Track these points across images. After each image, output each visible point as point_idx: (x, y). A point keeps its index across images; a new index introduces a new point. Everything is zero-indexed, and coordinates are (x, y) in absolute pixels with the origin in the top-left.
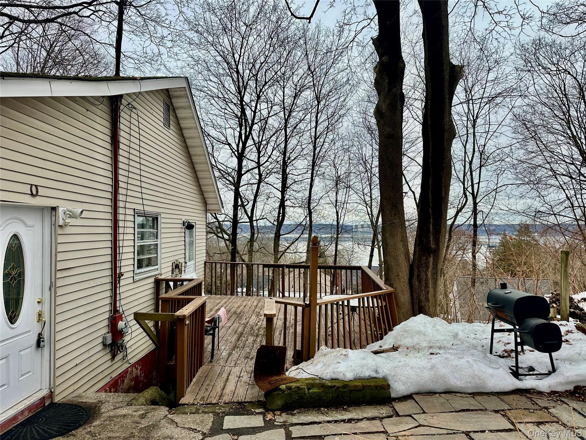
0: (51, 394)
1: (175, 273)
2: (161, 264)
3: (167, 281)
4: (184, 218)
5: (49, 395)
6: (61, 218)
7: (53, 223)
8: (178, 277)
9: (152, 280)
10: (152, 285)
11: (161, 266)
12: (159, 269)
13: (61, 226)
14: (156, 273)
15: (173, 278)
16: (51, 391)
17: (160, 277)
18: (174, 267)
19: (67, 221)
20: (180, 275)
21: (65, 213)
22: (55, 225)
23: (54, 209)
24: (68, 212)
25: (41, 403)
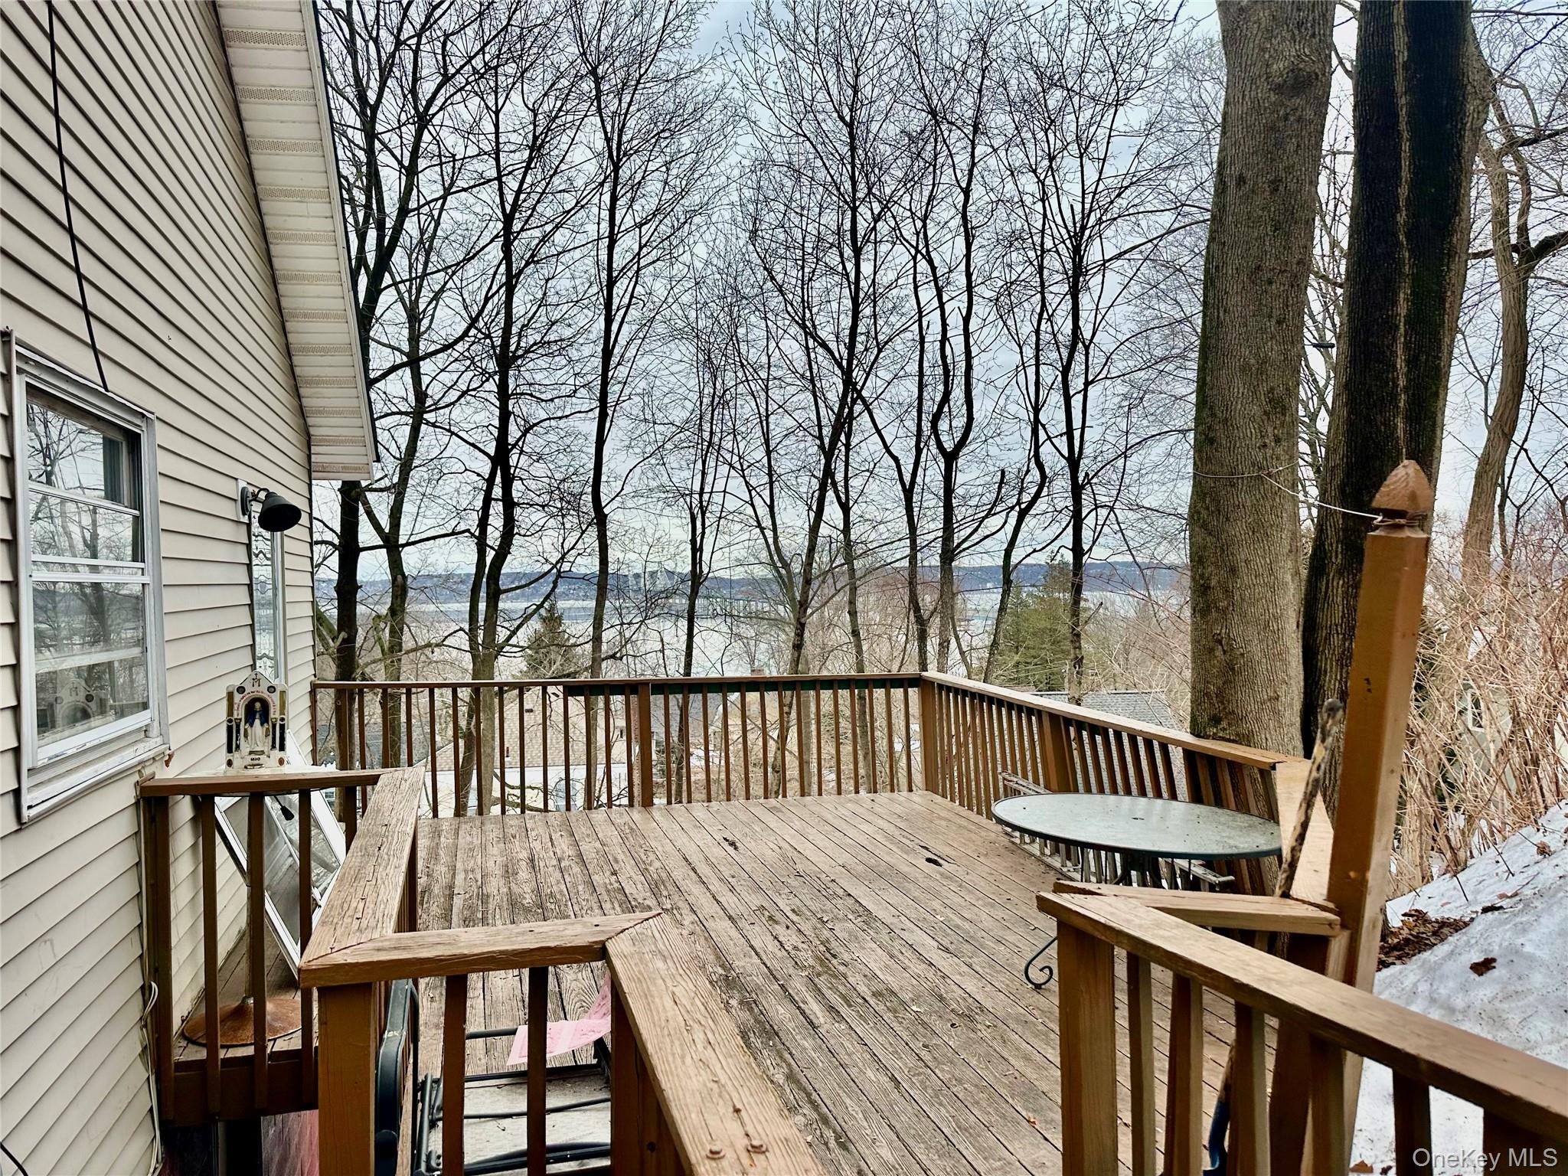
1: (245, 747)
2: (165, 699)
3: (203, 796)
4: (247, 478)
8: (269, 770)
9: (125, 794)
10: (126, 825)
11: (162, 712)
12: (155, 731)
14: (144, 750)
15: (240, 772)
17: (166, 775)
18: (240, 713)
20: (277, 754)
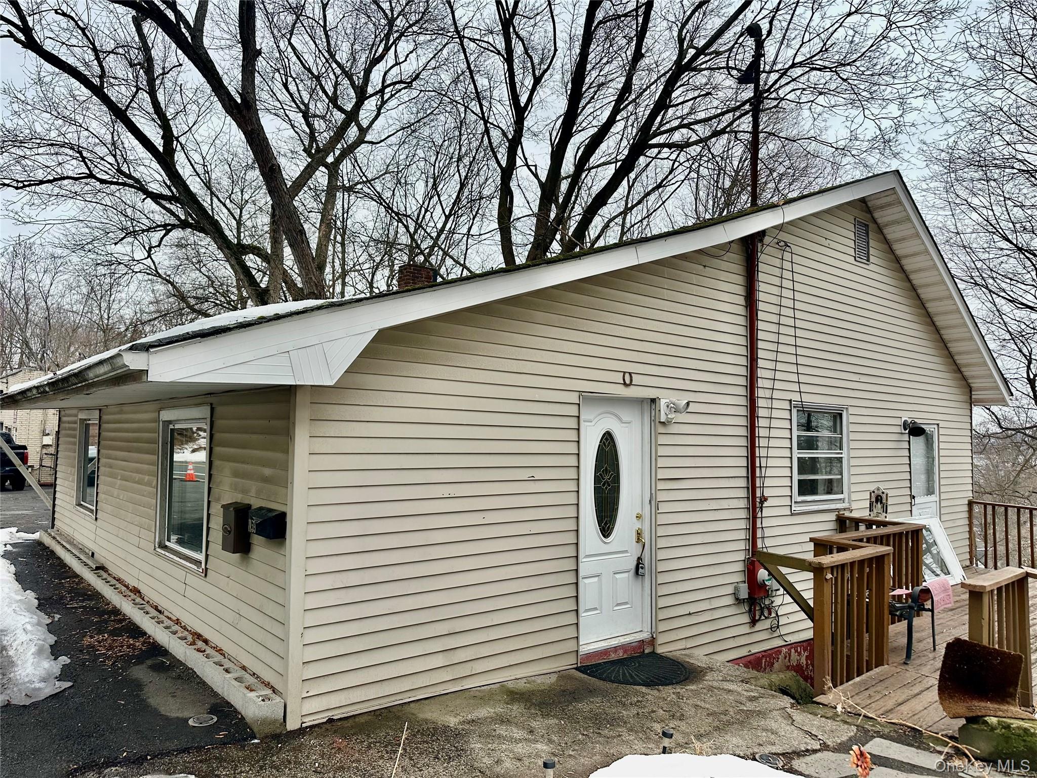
0: (652, 641)
1: (875, 511)
2: (849, 492)
3: (857, 522)
4: (906, 417)
5: (651, 641)
6: (662, 413)
7: (653, 418)
8: (881, 518)
9: (832, 516)
11: (849, 496)
12: (846, 501)
13: (663, 423)
14: (841, 506)
15: (869, 517)
16: (652, 637)
17: (847, 514)
18: (873, 499)
19: (669, 416)
20: (884, 514)
21: (668, 406)
22: (654, 421)
23: (653, 401)
24: (672, 405)
25: (640, 647)
